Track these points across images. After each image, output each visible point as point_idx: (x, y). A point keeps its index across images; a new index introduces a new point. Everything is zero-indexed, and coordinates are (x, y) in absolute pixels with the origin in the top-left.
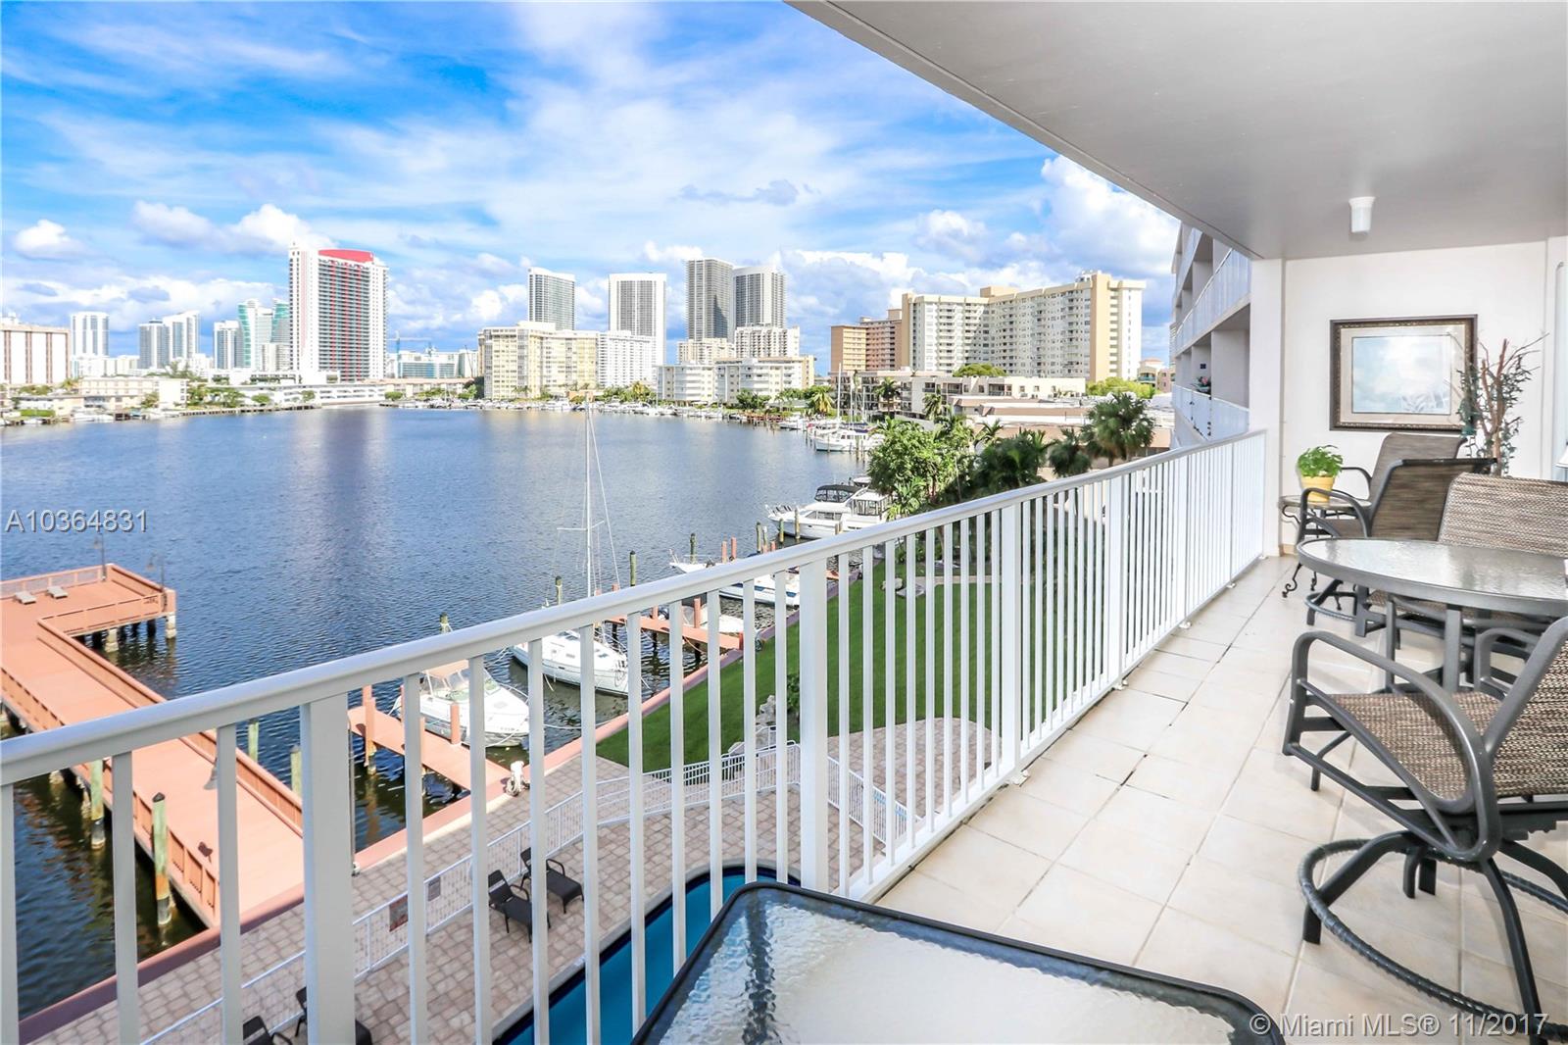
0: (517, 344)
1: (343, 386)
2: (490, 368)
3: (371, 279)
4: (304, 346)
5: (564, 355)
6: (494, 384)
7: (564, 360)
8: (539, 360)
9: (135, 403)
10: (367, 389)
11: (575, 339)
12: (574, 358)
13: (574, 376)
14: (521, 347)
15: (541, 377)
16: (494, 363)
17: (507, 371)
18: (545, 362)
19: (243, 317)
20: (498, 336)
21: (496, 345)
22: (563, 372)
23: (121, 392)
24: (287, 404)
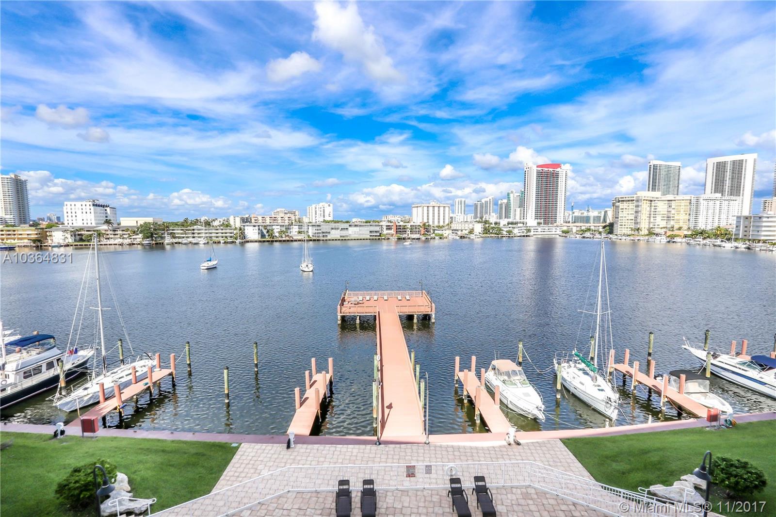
0: (635, 205)
1: (543, 227)
2: (618, 218)
3: (560, 176)
4: (529, 209)
5: (666, 210)
6: (619, 226)
7: (666, 213)
8: (648, 213)
9: (467, 232)
10: (554, 228)
11: (675, 200)
12: (673, 212)
13: (672, 223)
14: (637, 206)
15: (649, 222)
16: (620, 215)
17: (628, 220)
18: (653, 214)
19: (509, 198)
20: (623, 201)
21: (621, 205)
22: (665, 220)
23: (463, 228)
24: (519, 235)
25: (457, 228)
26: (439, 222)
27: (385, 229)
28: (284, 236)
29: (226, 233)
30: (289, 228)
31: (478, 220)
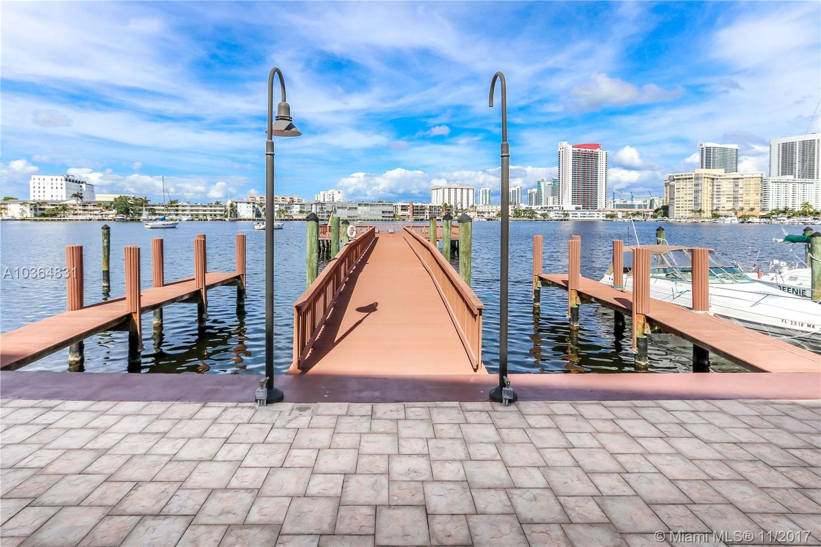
0: (693, 183)
1: (583, 211)
2: (673, 199)
3: (599, 158)
4: (565, 193)
5: (732, 190)
6: (675, 209)
8: (711, 193)
9: (494, 214)
10: (596, 213)
11: (742, 178)
12: (741, 192)
13: (740, 204)
14: (697, 185)
15: (712, 204)
16: (676, 196)
17: (686, 201)
18: (716, 194)
19: (539, 187)
20: (679, 179)
21: (676, 184)
22: (731, 201)
23: (490, 211)
24: (556, 218)
25: (484, 211)
26: (462, 203)
27: (400, 210)
28: (283, 216)
29: (215, 211)
30: (289, 208)
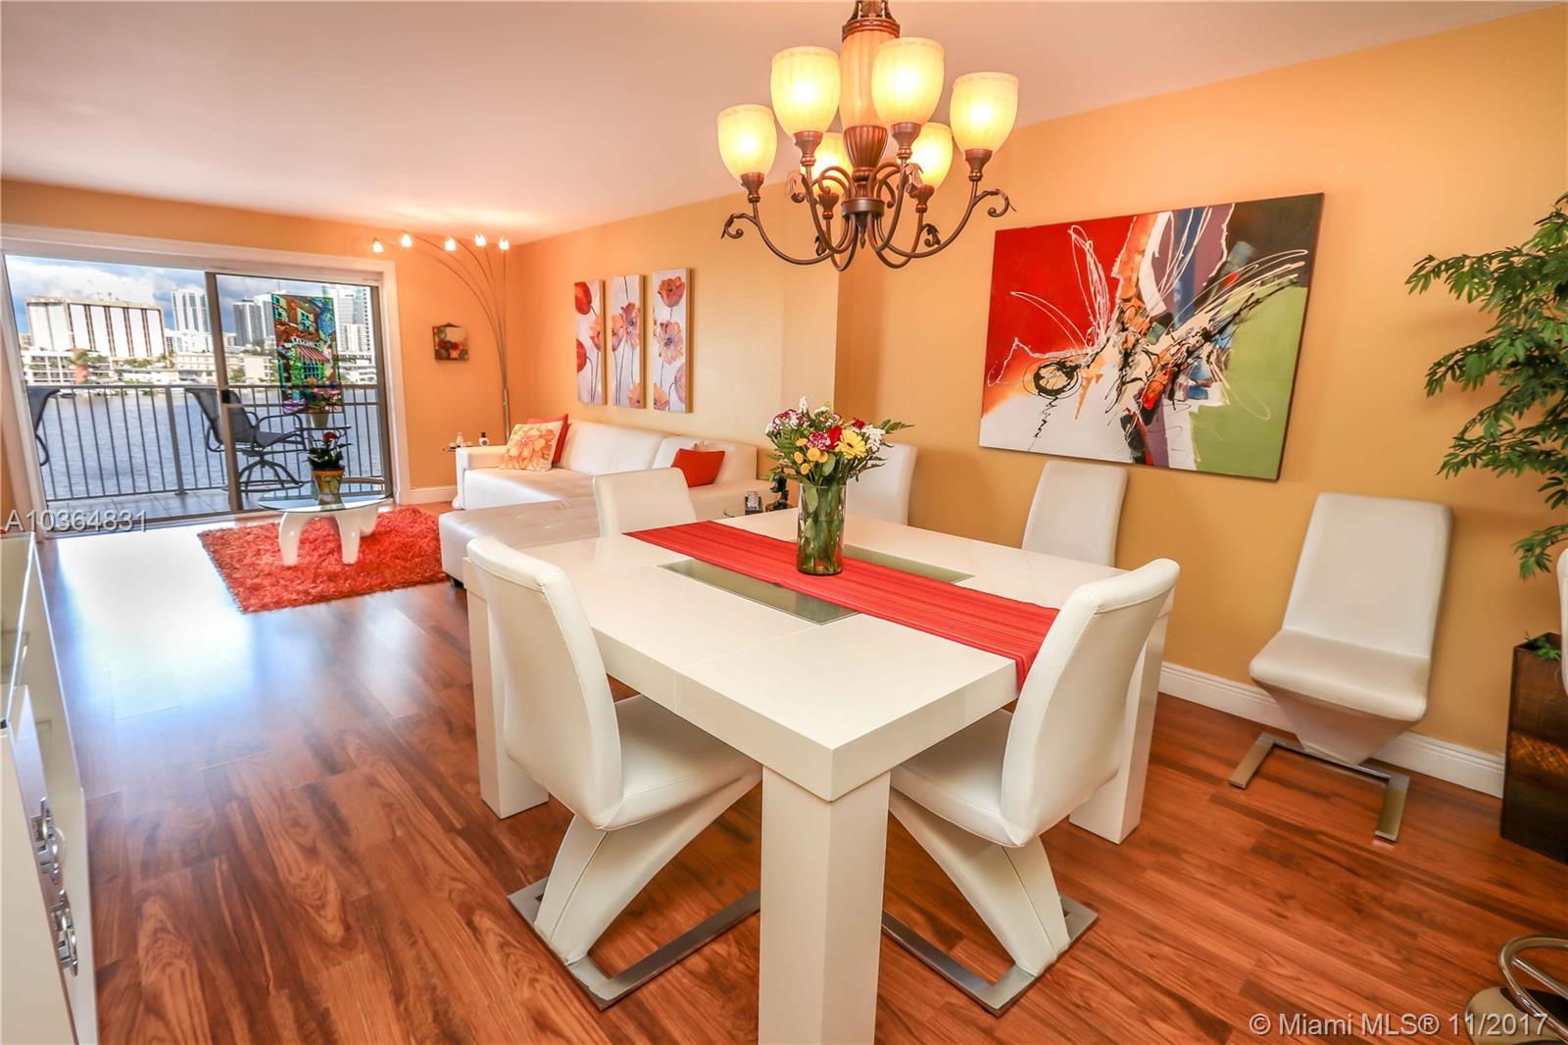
25: (195, 368)
26: (131, 349)
31: (249, 347)
